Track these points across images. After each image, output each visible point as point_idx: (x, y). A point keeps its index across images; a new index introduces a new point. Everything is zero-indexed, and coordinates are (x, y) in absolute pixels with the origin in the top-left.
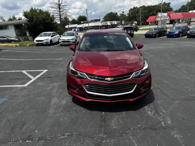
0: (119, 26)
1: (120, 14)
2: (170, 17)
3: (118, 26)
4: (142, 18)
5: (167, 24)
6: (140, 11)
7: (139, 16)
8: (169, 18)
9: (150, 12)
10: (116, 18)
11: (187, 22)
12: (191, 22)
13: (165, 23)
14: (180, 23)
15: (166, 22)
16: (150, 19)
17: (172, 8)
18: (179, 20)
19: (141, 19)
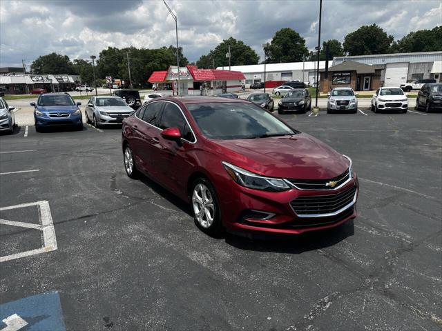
0: (82, 89)
1: (76, 61)
2: (193, 76)
3: (78, 88)
4: (133, 73)
5: (190, 89)
6: (125, 58)
7: (125, 68)
8: (192, 78)
9: (147, 62)
10: (68, 68)
11: (221, 88)
12: (227, 87)
13: (185, 87)
14: (212, 88)
15: (187, 85)
16: (156, 77)
17: (185, 59)
18: (209, 83)
19: (131, 75)
